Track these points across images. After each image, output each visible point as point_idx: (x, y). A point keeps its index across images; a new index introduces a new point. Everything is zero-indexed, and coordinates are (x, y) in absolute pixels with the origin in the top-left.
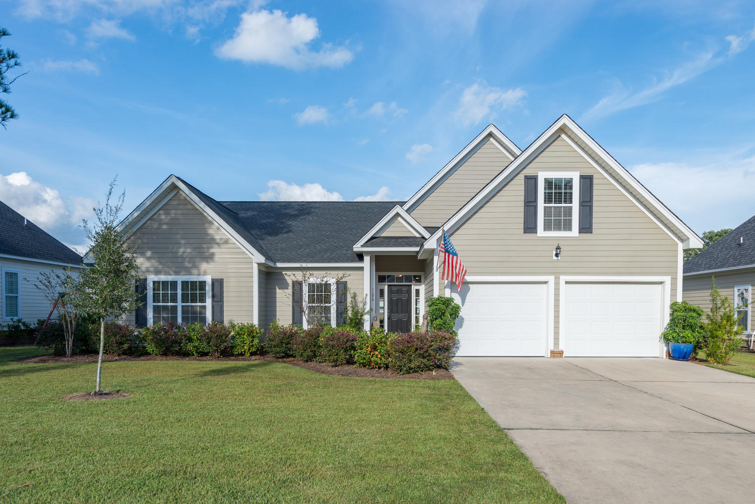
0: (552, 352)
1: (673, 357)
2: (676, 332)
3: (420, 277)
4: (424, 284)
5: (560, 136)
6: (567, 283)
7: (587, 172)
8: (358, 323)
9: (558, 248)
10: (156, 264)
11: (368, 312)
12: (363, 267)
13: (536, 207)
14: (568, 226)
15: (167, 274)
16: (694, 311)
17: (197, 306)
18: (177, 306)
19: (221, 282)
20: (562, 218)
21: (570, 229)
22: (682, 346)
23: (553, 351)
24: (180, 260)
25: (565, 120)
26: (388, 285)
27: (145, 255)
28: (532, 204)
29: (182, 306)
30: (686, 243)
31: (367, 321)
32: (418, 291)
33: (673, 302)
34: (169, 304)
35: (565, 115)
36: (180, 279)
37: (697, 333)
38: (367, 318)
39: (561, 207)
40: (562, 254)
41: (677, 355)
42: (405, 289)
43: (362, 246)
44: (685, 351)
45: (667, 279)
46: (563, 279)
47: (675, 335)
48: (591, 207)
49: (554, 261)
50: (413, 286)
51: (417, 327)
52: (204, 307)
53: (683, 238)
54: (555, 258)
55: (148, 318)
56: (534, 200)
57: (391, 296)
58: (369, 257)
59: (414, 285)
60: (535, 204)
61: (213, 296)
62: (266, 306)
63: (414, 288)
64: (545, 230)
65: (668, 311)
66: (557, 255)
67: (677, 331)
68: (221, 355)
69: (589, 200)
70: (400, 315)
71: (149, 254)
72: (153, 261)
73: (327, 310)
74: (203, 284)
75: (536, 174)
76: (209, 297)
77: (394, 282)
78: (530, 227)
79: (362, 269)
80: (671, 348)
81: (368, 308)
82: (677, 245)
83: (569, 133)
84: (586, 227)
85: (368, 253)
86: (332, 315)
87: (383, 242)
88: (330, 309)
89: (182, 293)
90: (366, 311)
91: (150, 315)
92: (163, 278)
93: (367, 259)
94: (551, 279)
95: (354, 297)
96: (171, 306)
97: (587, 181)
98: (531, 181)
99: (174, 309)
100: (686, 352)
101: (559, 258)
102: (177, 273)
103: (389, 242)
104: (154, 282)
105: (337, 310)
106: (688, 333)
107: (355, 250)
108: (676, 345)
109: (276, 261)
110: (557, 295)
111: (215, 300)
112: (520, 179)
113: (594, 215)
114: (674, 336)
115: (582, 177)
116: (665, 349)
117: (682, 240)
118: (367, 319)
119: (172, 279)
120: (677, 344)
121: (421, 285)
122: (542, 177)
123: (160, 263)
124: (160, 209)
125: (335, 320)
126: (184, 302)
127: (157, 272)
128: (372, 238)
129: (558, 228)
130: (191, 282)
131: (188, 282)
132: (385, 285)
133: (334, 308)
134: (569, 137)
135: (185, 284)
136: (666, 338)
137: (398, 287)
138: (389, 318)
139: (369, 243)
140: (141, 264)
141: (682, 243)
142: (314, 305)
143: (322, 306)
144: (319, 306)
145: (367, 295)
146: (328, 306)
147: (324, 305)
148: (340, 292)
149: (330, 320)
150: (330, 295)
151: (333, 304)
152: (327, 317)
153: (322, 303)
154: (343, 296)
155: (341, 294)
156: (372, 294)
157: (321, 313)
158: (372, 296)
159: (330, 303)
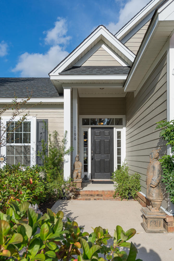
3: (121, 120)
4: (125, 126)
11: (68, 151)
26: (92, 128)
31: (67, 162)
32: (119, 133)
38: (67, 158)
42: (107, 132)
43: (60, 74)
50: (115, 129)
51: (119, 167)
57: (94, 137)
58: (69, 90)
59: (117, 128)
63: (115, 131)
70: (103, 156)
73: (27, 150)
77: (97, 125)
79: (61, 106)
81: (68, 146)
85: (68, 84)
86: (31, 156)
87: (85, 71)
88: (29, 149)
90: (66, 150)
93: (67, 92)
95: (56, 134)
103: (92, 70)
105: (37, 150)
107: (52, 78)
118: (67, 160)
121: (122, 128)
125: (35, 160)
128: (72, 67)
132: (89, 127)
133: (33, 149)
137: (101, 130)
138: (92, 159)
139: (69, 71)
142: (12, 144)
143: (21, 147)
144: (18, 146)
145: (66, 132)
146: (27, 146)
147: (23, 144)
148: (40, 131)
149: (29, 162)
150: (30, 134)
151: (33, 144)
152: (26, 157)
153: (21, 143)
154: (43, 135)
155: (41, 134)
156: (74, 133)
157: (19, 153)
158: (74, 135)
159: (30, 143)
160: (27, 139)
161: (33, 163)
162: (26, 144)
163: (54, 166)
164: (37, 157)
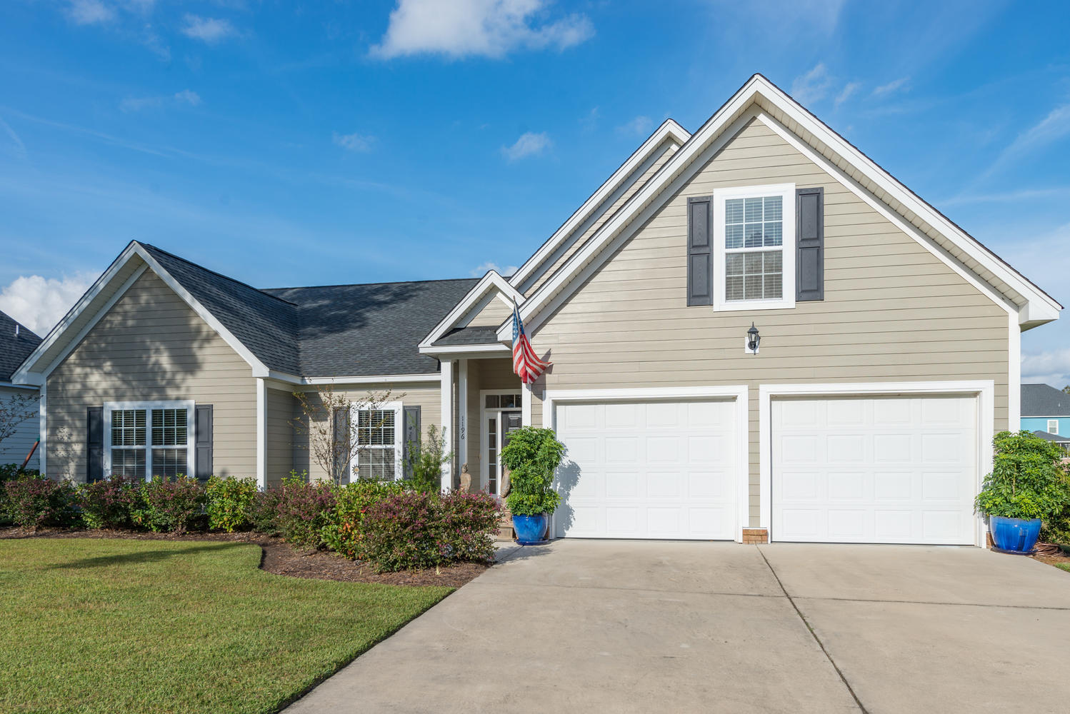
0: (746, 533)
1: (998, 546)
2: (1001, 494)
5: (754, 118)
6: (774, 398)
7: (810, 183)
8: (432, 477)
9: (753, 331)
10: (118, 383)
11: (448, 457)
12: (440, 382)
13: (709, 257)
14: (775, 289)
15: (134, 398)
16: (1040, 450)
17: (175, 449)
18: (145, 450)
19: (209, 409)
20: (763, 274)
21: (779, 294)
22: (1016, 524)
23: (748, 530)
24: (150, 376)
25: (759, 86)
26: (503, 413)
27: (102, 369)
28: (702, 251)
29: (154, 450)
30: (1022, 311)
31: (447, 473)
33: (998, 432)
34: (135, 447)
35: (756, 76)
36: (150, 405)
37: (1046, 497)
38: (446, 468)
39: (760, 253)
40: (763, 342)
41: (1007, 542)
43: (433, 345)
44: (1020, 534)
45: (987, 387)
46: (766, 390)
47: (998, 500)
48: (819, 250)
49: (747, 357)
52: (185, 451)
53: (1017, 300)
54: (748, 350)
55: (104, 469)
56: (706, 243)
58: (450, 363)
60: (706, 250)
61: (197, 433)
62: (293, 450)
64: (728, 297)
65: (989, 452)
66: (753, 345)
67: (1003, 491)
68: (187, 529)
69: (816, 236)
71: (108, 366)
72: (114, 378)
73: (390, 453)
74: (182, 414)
75: (711, 194)
76: (191, 435)
77: (513, 407)
78: (699, 294)
79: (437, 384)
80: (994, 529)
81: (447, 450)
82: (1006, 315)
83: (771, 110)
84: (811, 288)
85: (447, 356)
86: (396, 464)
87: (470, 336)
88: (393, 453)
89: (153, 430)
90: (444, 456)
91: (107, 464)
92: (128, 405)
93: (446, 367)
94: (742, 391)
95: (433, 430)
96: (138, 450)
97: (811, 201)
98: (700, 208)
99: (141, 454)
100: (1024, 537)
101: (757, 351)
102: (146, 397)
103: (480, 336)
104: (114, 413)
105: (405, 456)
106: (1025, 496)
107: (421, 351)
108: (1001, 522)
109: (304, 375)
110: (754, 421)
111: (200, 439)
112: (679, 207)
113: (827, 264)
114: (997, 503)
115: (801, 194)
116: (985, 528)
117: (1017, 307)
118: (446, 471)
119: (140, 407)
120: (1002, 520)
122: (720, 199)
123: (124, 381)
124: (122, 297)
125: (401, 471)
126: (156, 444)
127: (119, 397)
128: (453, 330)
129: (754, 293)
130: (166, 411)
131: (161, 411)
132: (498, 412)
133: (399, 452)
134: (773, 118)
135: (156, 413)
136: (985, 507)
139: (446, 338)
140: (97, 385)
141: (1018, 311)
142: (367, 446)
143: (381, 450)
144: (376, 449)
145: (445, 428)
146: (390, 449)
147: (383, 447)
148: (409, 424)
149: (393, 473)
150: (393, 429)
151: (398, 446)
152: (388, 467)
153: (380, 444)
154: (414, 430)
155: (410, 429)
156: (461, 427)
157: (379, 461)
158: (461, 431)
159: (393, 443)
160: (389, 438)
161: (399, 475)
162: (389, 446)
163: (427, 480)
164: (405, 467)
